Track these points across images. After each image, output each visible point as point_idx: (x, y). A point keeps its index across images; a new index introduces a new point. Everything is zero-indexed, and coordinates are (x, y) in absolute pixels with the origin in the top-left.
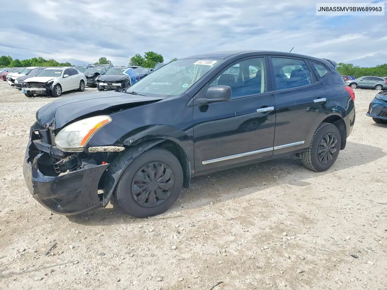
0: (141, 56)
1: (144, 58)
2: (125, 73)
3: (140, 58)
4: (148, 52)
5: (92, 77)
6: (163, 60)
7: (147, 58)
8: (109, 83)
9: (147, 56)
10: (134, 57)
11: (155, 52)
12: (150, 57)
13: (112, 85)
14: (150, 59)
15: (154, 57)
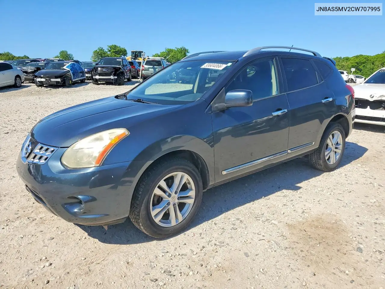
0: (104, 49)
1: (107, 51)
2: (66, 67)
3: (103, 51)
4: (111, 45)
5: (32, 72)
6: (126, 54)
7: (110, 51)
8: (47, 79)
9: (110, 49)
10: (96, 50)
11: (118, 45)
12: (113, 50)
13: (50, 80)
14: (114, 52)
15: (117, 50)
